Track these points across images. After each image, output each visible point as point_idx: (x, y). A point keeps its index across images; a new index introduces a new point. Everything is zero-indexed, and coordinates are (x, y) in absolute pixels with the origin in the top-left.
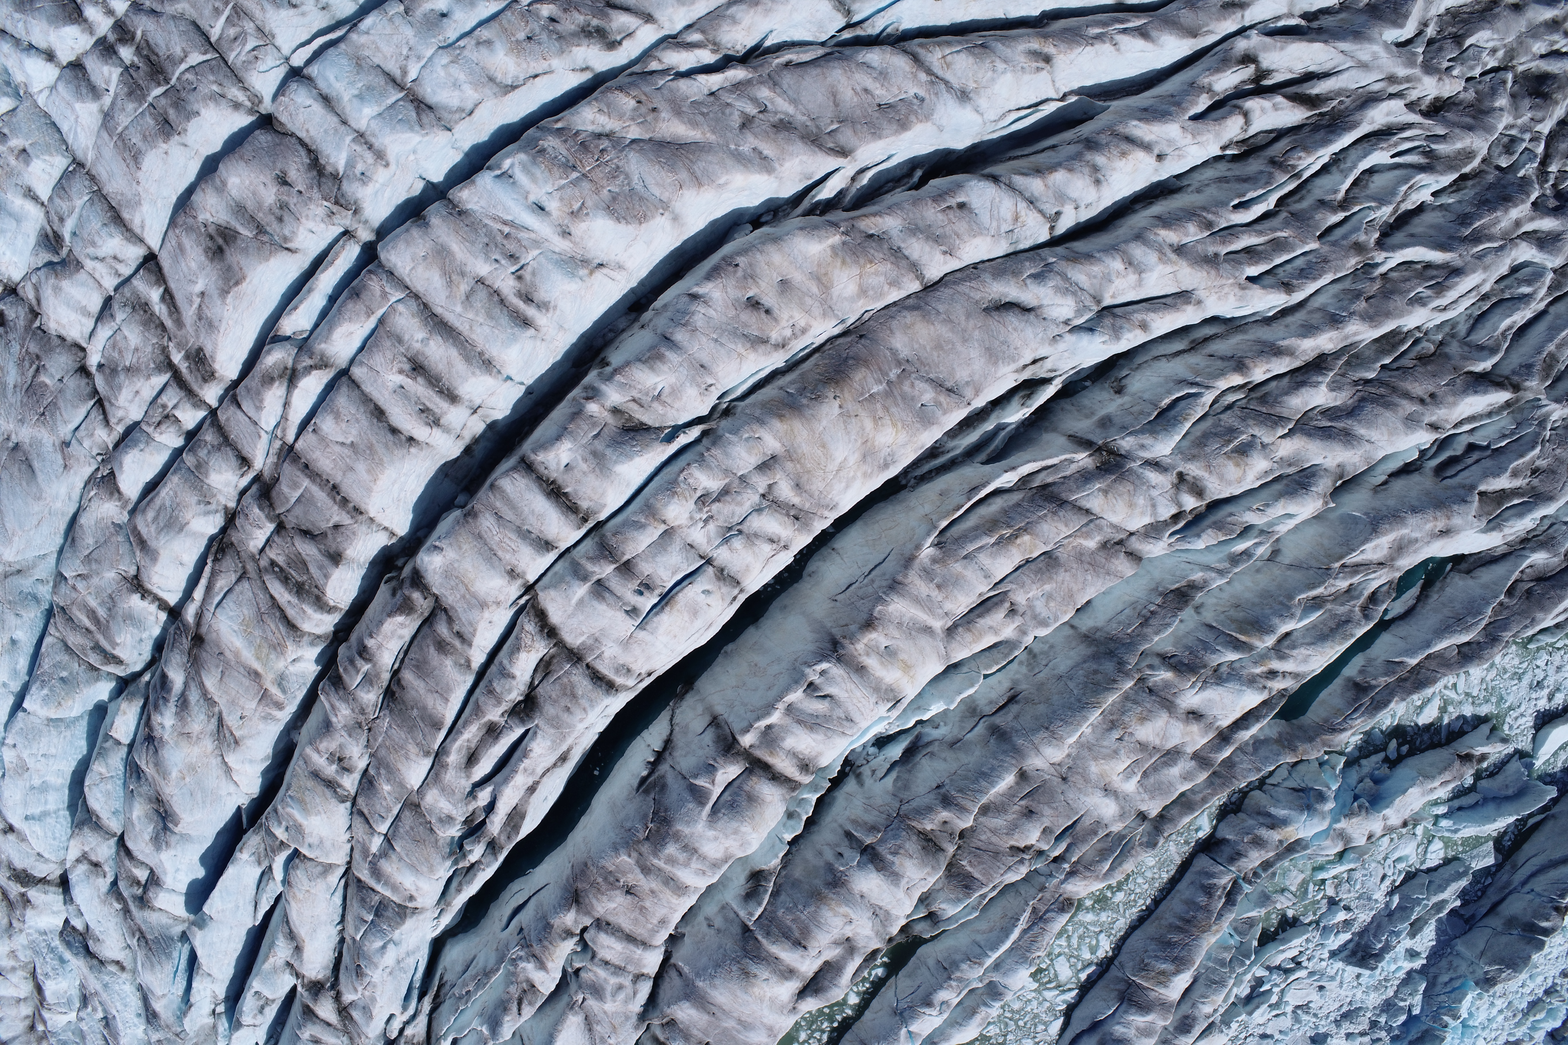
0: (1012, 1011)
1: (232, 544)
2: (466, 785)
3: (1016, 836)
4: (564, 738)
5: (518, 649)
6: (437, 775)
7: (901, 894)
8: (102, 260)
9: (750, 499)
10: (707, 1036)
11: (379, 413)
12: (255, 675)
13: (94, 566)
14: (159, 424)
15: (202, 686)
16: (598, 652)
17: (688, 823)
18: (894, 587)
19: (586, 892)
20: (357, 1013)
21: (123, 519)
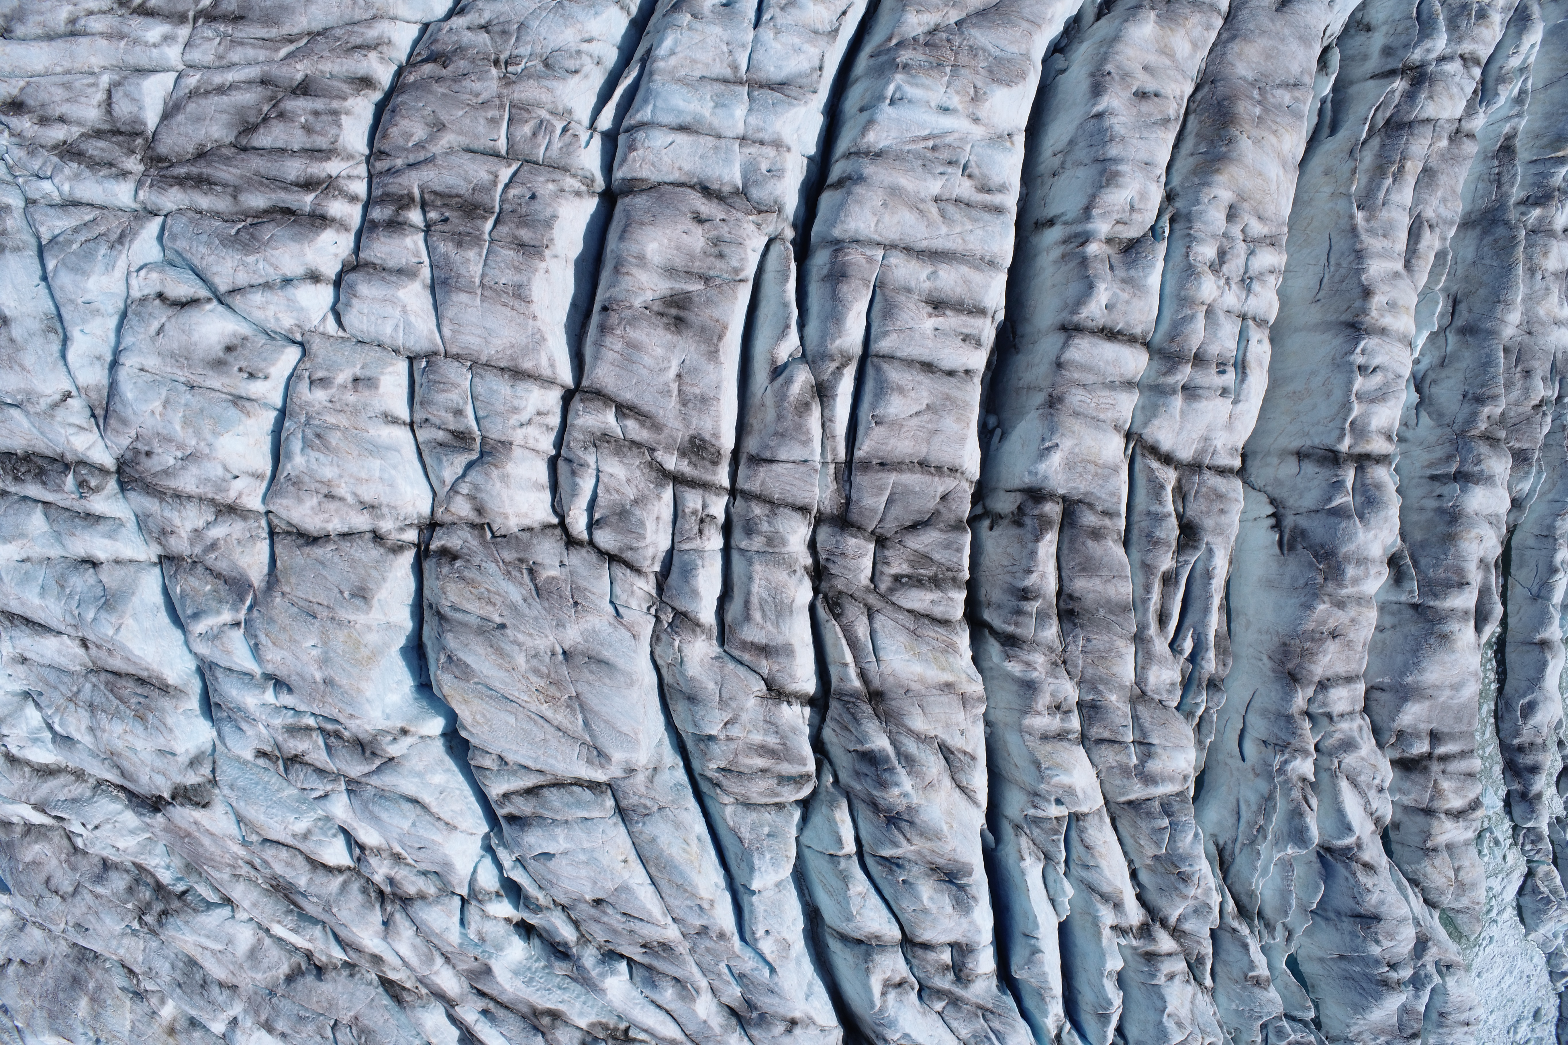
1: (840, 592)
2: (1166, 645)
3: (1532, 396)
4: (1229, 540)
5: (1162, 487)
6: (1147, 652)
7: (1499, 492)
8: (529, 422)
9: (1241, 248)
11: (928, 367)
12: (949, 686)
13: (734, 705)
14: (700, 531)
15: (911, 732)
16: (1211, 450)
17: (1350, 540)
18: (1360, 255)
19: (1299, 665)
20: (1187, 926)
21: (716, 649)
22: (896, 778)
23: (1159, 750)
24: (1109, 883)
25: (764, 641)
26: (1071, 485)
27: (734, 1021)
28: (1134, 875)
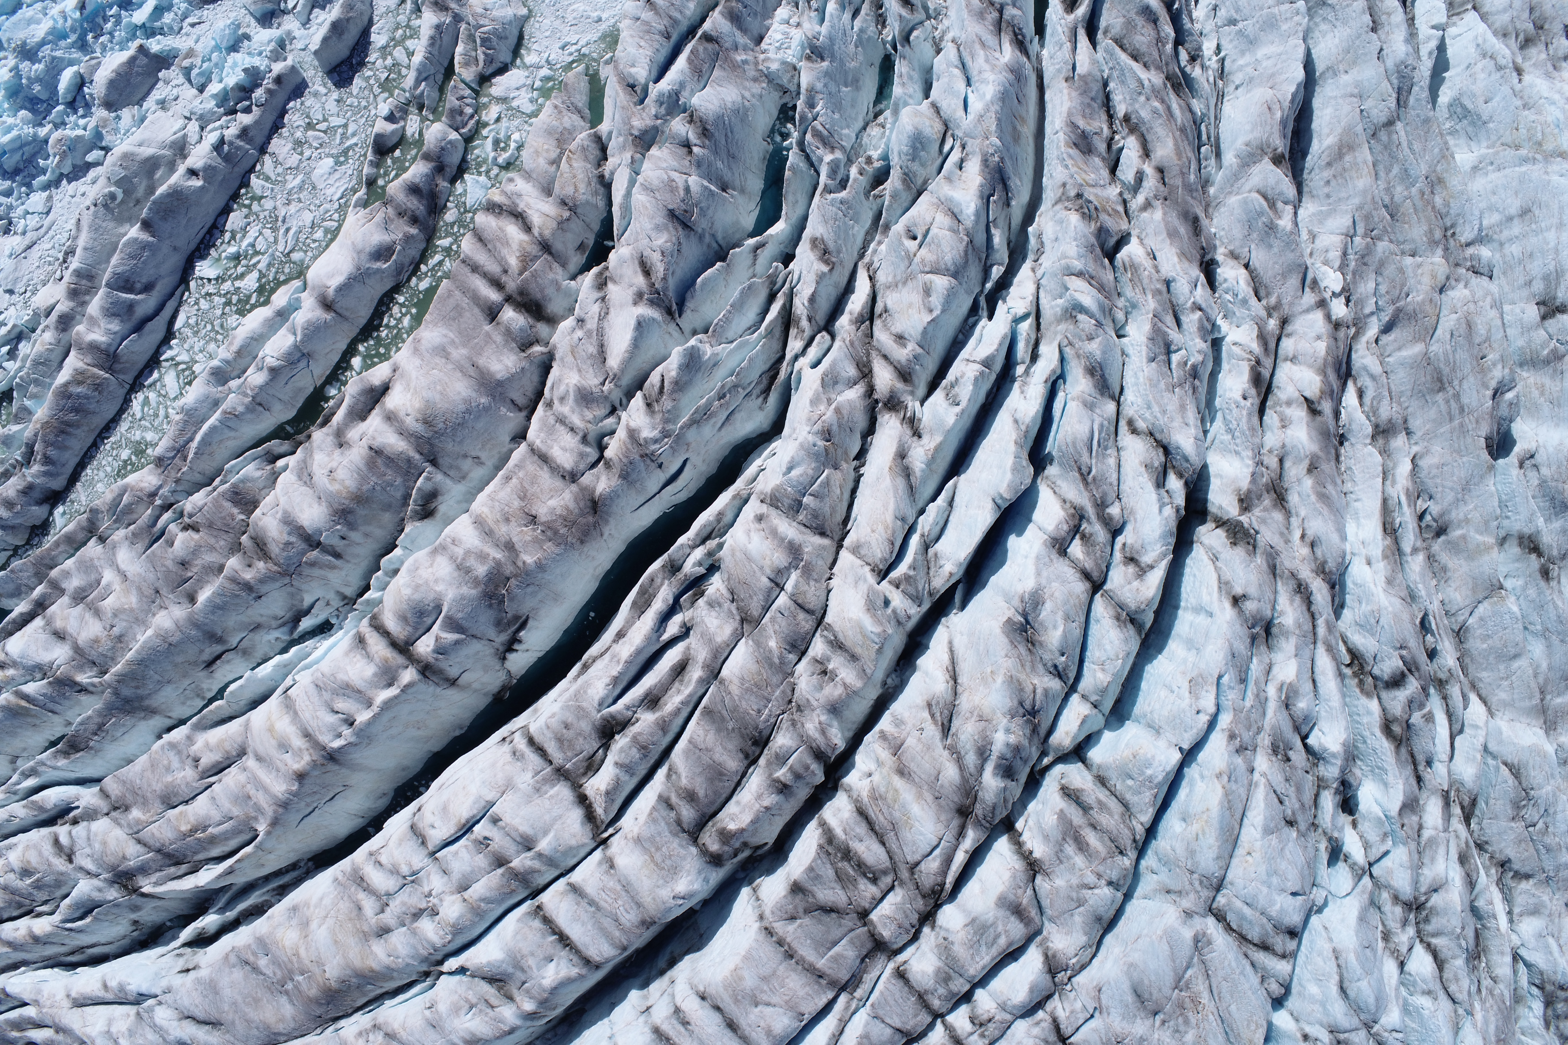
0: (216, 341)
1: (923, 898)
2: (692, 640)
3: (193, 544)
4: (577, 696)
5: (608, 793)
6: (715, 657)
7: (282, 501)
9: (395, 905)
10: (488, 335)
11: (731, 1026)
12: (902, 772)
13: (1074, 895)
14: (989, 1020)
15: (961, 768)
16: (539, 777)
17: (463, 598)
18: (285, 805)
19: (582, 514)
20: (851, 371)
21: (1049, 928)
22: (1004, 750)
23: (768, 572)
24: (896, 490)
25: (1013, 919)
26: (683, 852)
27: (1275, 630)
28: (861, 455)
